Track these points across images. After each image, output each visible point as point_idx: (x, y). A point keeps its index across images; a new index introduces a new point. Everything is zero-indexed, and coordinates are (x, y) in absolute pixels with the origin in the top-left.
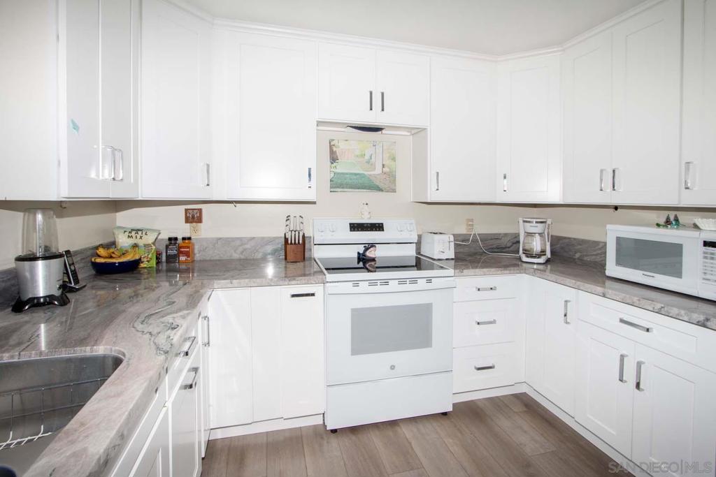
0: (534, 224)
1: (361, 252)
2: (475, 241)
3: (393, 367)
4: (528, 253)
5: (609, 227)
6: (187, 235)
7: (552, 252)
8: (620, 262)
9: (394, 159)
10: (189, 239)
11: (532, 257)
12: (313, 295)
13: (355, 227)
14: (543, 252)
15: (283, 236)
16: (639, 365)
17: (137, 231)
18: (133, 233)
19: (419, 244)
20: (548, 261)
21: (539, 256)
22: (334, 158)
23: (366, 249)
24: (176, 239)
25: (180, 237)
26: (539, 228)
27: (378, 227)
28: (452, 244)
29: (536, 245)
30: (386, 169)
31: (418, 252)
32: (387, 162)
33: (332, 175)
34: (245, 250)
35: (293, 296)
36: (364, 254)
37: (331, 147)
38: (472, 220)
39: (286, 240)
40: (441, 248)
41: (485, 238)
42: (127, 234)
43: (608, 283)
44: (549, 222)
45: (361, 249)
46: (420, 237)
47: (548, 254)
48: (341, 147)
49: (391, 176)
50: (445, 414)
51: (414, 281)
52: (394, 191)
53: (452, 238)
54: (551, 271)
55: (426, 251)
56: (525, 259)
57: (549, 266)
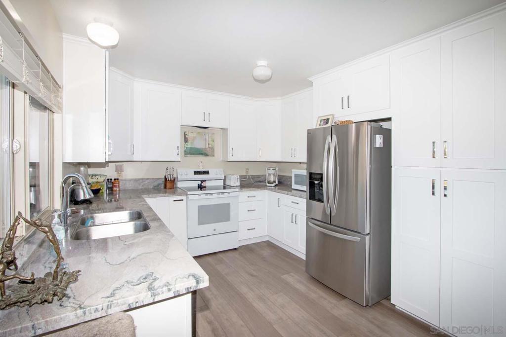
0: (271, 170)
1: (200, 184)
2: (249, 178)
3: (215, 230)
4: (269, 182)
5: (293, 170)
6: (116, 178)
7: (278, 182)
8: (296, 183)
9: (213, 141)
10: (118, 179)
11: (271, 183)
12: (182, 200)
13: (196, 173)
14: (274, 182)
15: (164, 177)
16: (296, 215)
17: (96, 175)
18: (94, 177)
19: (225, 180)
20: (276, 185)
21: (272, 183)
22: (186, 140)
23: (202, 182)
24: (111, 179)
25: (113, 179)
26: (273, 171)
27: (207, 173)
28: (239, 179)
29: (272, 179)
30: (210, 146)
31: (224, 183)
32: (211, 142)
33: (186, 148)
34: (144, 184)
35: (175, 201)
36: (201, 185)
37: (185, 135)
38: (248, 169)
39: (166, 179)
40: (234, 181)
41: (254, 177)
42: (91, 177)
43: (293, 191)
44: (277, 169)
45: (199, 183)
46: (225, 177)
47: (277, 183)
48: (190, 136)
49: (213, 149)
50: (235, 249)
51: (223, 193)
52: (214, 156)
53: (239, 177)
54: (278, 189)
55: (228, 183)
56: (268, 185)
57: (277, 188)
